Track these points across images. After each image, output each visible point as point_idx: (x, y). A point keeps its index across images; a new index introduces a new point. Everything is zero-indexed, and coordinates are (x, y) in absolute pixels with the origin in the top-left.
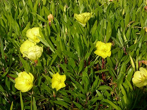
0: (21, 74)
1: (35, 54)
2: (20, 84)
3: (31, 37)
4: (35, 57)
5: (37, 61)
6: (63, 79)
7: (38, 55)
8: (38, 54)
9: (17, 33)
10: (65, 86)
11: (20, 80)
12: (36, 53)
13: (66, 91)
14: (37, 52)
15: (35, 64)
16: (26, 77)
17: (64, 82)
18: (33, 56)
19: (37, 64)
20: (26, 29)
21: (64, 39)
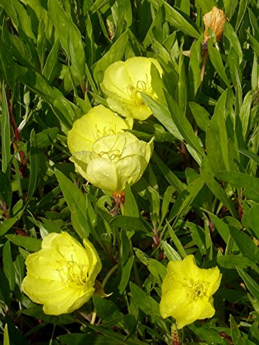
0: (54, 240)
1: (114, 168)
2: (43, 277)
3: (119, 93)
4: (116, 180)
5: (123, 197)
6: (209, 283)
7: (126, 174)
8: (126, 167)
9: (76, 68)
10: (211, 312)
11: (48, 263)
12: (120, 163)
13: (221, 329)
14: (125, 162)
15: (114, 204)
16: (74, 253)
17: (214, 296)
18: (105, 176)
19: (121, 205)
20: (111, 56)
21: (242, 119)
